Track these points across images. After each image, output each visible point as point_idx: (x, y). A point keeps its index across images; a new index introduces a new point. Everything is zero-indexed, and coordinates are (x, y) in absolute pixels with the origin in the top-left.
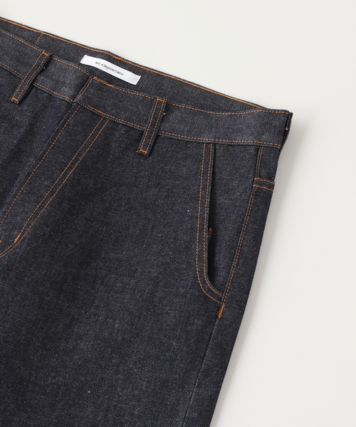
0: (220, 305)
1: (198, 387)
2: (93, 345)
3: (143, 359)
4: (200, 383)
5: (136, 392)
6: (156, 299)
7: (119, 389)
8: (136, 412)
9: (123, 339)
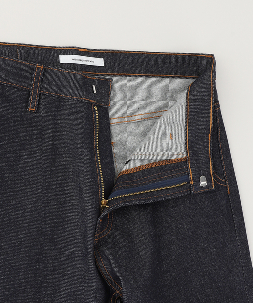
0: (226, 186)
1: (239, 237)
2: (178, 245)
3: (207, 237)
4: (239, 234)
5: (212, 257)
6: (198, 200)
7: (203, 260)
8: (217, 267)
9: (192, 233)
